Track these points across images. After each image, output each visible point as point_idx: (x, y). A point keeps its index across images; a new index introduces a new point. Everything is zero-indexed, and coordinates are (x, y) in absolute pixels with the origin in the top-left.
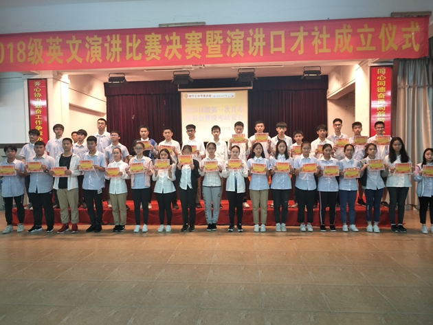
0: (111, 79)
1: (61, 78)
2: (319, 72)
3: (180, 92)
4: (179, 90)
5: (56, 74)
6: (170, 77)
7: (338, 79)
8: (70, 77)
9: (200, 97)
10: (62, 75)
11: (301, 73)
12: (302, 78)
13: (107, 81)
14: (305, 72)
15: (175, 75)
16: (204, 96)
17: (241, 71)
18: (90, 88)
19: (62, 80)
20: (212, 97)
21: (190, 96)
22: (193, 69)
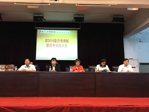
4: (36, 28)
17: (75, 16)
20: (56, 33)
22: (49, 4)
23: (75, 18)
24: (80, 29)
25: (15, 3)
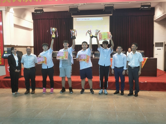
0: (36, 11)
1: (9, 10)
2: (150, 6)
3: (73, 17)
4: (72, 16)
5: (7, 8)
6: (68, 9)
7: (160, 9)
8: (14, 9)
9: (83, 20)
10: (10, 8)
11: (139, 6)
12: (140, 9)
13: (33, 11)
14: (142, 6)
15: (70, 8)
16: (86, 19)
17: (106, 6)
18: (25, 16)
19: (10, 11)
20: (90, 20)
21: (78, 19)
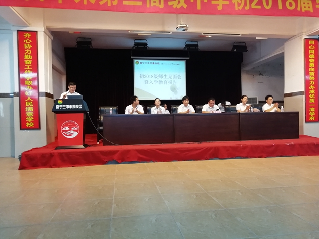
3: (133, 59)
5: (45, 28)
17: (188, 43)
19: (48, 35)
22: (171, 33)
23: (187, 46)
24: (189, 58)
25: (129, 32)
